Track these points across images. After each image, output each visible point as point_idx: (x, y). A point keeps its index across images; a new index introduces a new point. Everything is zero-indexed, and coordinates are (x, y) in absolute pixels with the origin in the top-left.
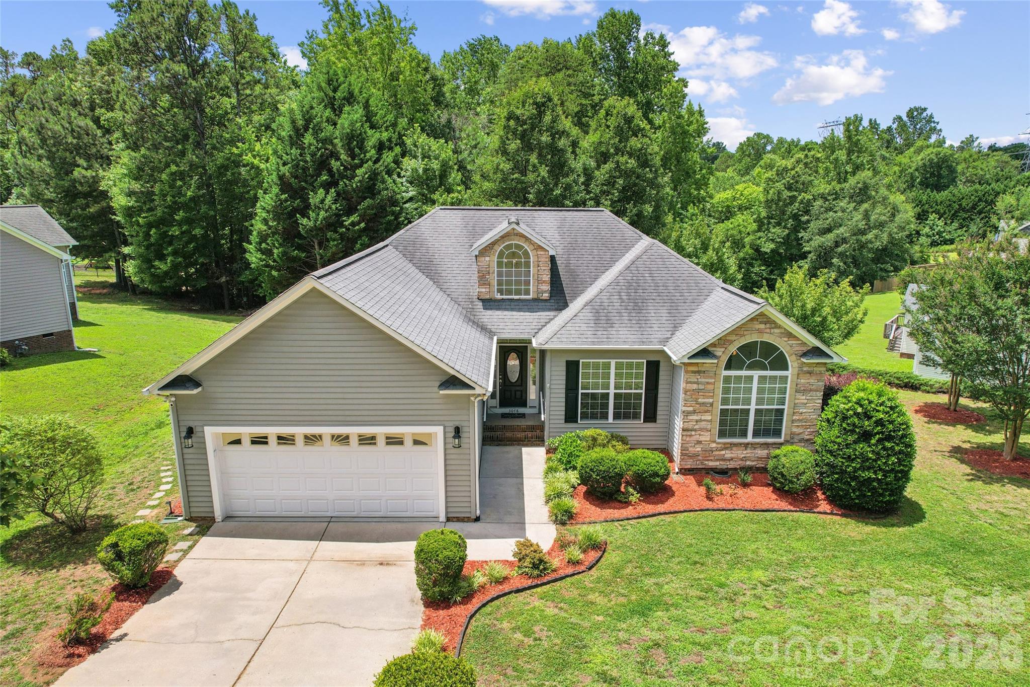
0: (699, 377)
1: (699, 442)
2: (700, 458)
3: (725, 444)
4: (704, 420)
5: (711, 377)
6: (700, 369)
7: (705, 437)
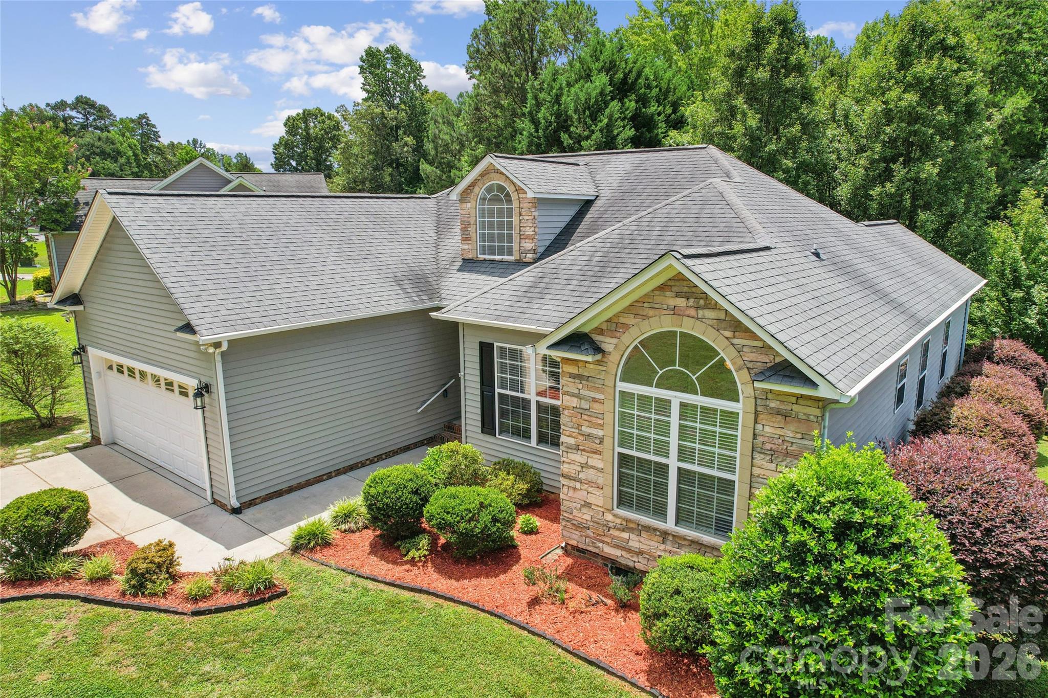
0: (580, 386)
1: (588, 505)
2: (590, 533)
3: (628, 521)
4: (592, 467)
5: (597, 390)
6: (581, 371)
7: (597, 498)
